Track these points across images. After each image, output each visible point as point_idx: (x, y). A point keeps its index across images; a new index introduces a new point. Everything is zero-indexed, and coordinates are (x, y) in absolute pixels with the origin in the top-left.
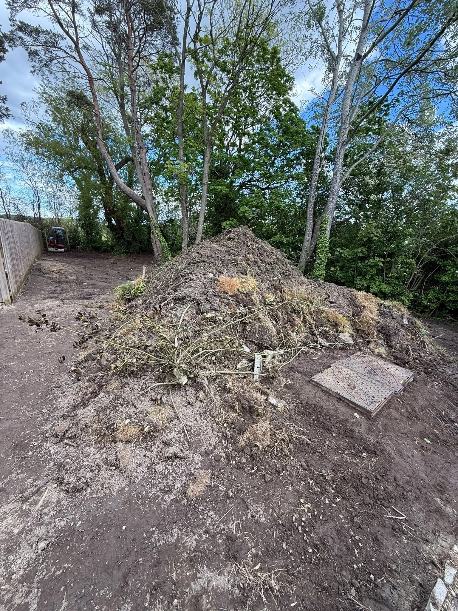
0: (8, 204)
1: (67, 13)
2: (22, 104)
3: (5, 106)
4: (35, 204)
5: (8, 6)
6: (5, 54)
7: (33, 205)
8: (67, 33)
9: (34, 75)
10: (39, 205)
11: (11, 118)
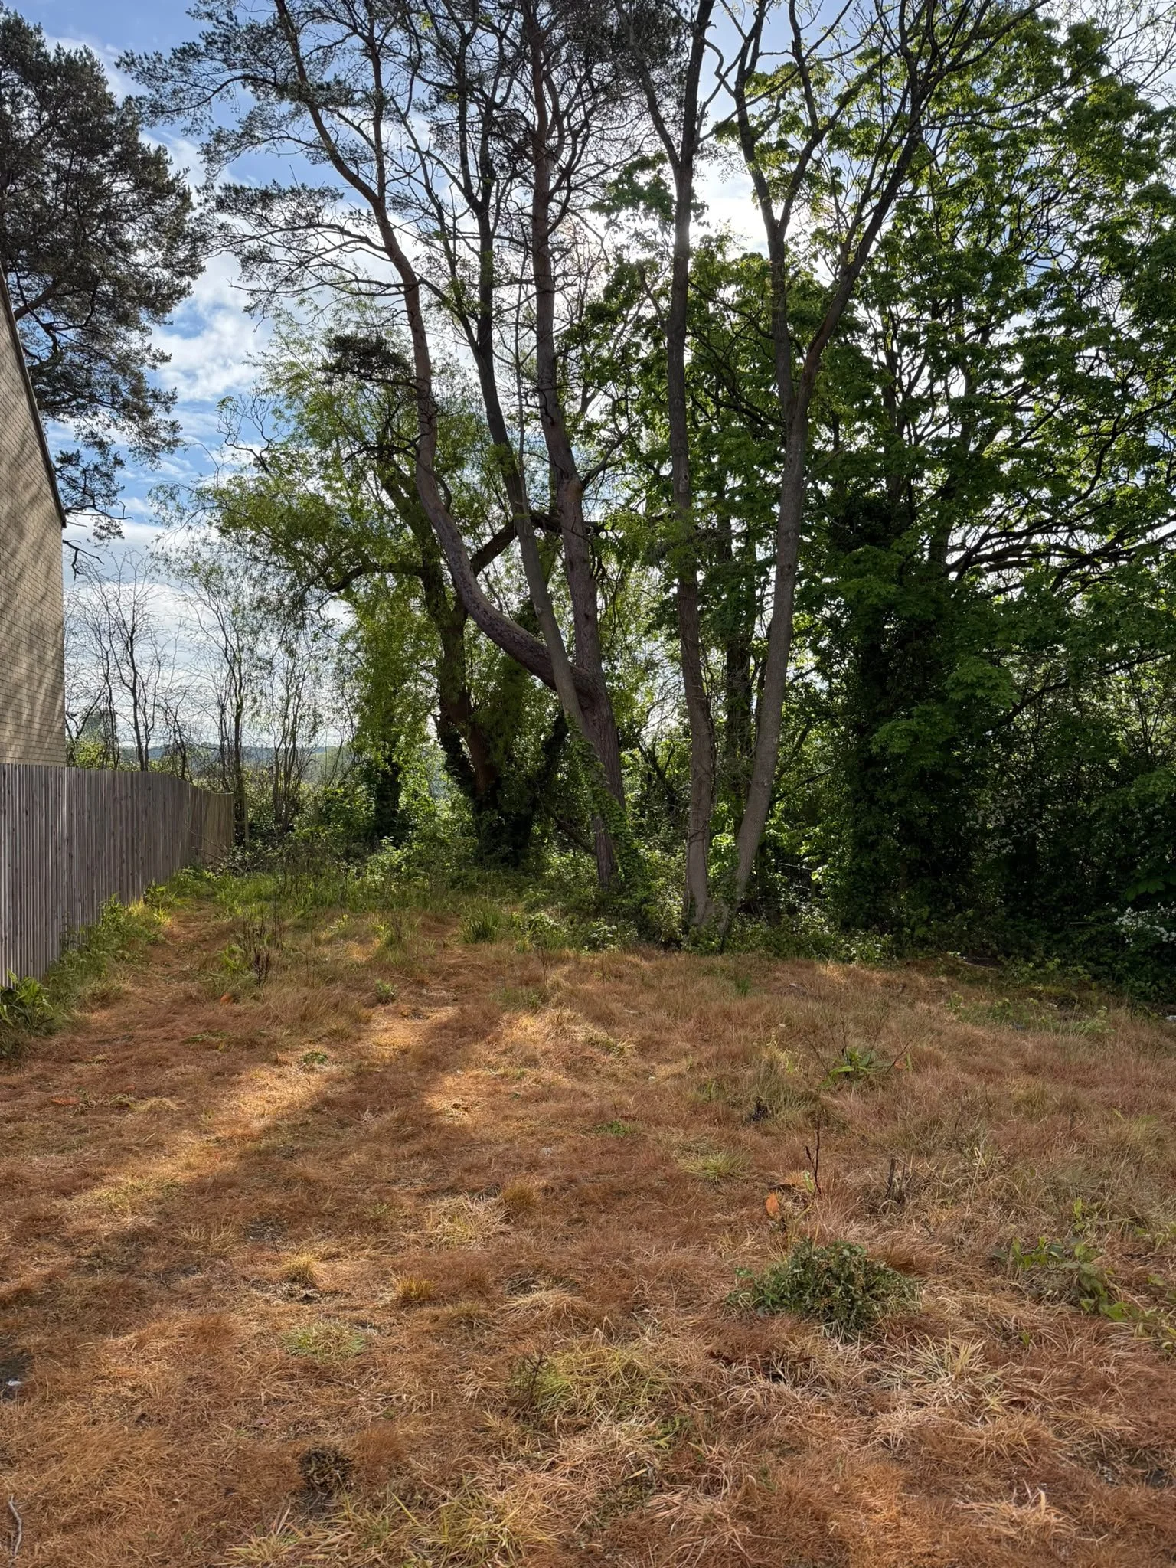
0: (149, 712)
1: (358, 129)
2: (222, 403)
3: (170, 419)
4: (229, 706)
5: (202, 158)
6: (195, 278)
7: (223, 709)
8: (354, 180)
9: (252, 315)
10: (240, 706)
11: (178, 450)
